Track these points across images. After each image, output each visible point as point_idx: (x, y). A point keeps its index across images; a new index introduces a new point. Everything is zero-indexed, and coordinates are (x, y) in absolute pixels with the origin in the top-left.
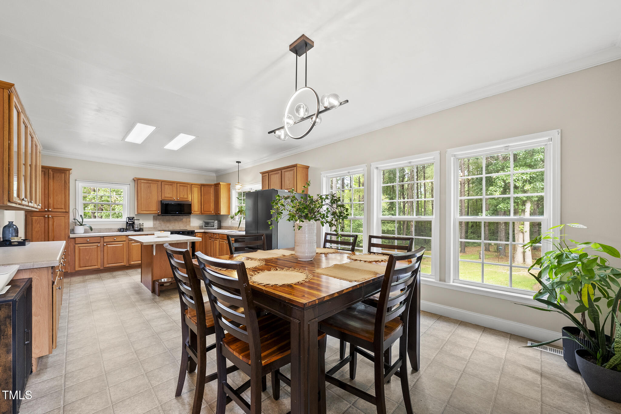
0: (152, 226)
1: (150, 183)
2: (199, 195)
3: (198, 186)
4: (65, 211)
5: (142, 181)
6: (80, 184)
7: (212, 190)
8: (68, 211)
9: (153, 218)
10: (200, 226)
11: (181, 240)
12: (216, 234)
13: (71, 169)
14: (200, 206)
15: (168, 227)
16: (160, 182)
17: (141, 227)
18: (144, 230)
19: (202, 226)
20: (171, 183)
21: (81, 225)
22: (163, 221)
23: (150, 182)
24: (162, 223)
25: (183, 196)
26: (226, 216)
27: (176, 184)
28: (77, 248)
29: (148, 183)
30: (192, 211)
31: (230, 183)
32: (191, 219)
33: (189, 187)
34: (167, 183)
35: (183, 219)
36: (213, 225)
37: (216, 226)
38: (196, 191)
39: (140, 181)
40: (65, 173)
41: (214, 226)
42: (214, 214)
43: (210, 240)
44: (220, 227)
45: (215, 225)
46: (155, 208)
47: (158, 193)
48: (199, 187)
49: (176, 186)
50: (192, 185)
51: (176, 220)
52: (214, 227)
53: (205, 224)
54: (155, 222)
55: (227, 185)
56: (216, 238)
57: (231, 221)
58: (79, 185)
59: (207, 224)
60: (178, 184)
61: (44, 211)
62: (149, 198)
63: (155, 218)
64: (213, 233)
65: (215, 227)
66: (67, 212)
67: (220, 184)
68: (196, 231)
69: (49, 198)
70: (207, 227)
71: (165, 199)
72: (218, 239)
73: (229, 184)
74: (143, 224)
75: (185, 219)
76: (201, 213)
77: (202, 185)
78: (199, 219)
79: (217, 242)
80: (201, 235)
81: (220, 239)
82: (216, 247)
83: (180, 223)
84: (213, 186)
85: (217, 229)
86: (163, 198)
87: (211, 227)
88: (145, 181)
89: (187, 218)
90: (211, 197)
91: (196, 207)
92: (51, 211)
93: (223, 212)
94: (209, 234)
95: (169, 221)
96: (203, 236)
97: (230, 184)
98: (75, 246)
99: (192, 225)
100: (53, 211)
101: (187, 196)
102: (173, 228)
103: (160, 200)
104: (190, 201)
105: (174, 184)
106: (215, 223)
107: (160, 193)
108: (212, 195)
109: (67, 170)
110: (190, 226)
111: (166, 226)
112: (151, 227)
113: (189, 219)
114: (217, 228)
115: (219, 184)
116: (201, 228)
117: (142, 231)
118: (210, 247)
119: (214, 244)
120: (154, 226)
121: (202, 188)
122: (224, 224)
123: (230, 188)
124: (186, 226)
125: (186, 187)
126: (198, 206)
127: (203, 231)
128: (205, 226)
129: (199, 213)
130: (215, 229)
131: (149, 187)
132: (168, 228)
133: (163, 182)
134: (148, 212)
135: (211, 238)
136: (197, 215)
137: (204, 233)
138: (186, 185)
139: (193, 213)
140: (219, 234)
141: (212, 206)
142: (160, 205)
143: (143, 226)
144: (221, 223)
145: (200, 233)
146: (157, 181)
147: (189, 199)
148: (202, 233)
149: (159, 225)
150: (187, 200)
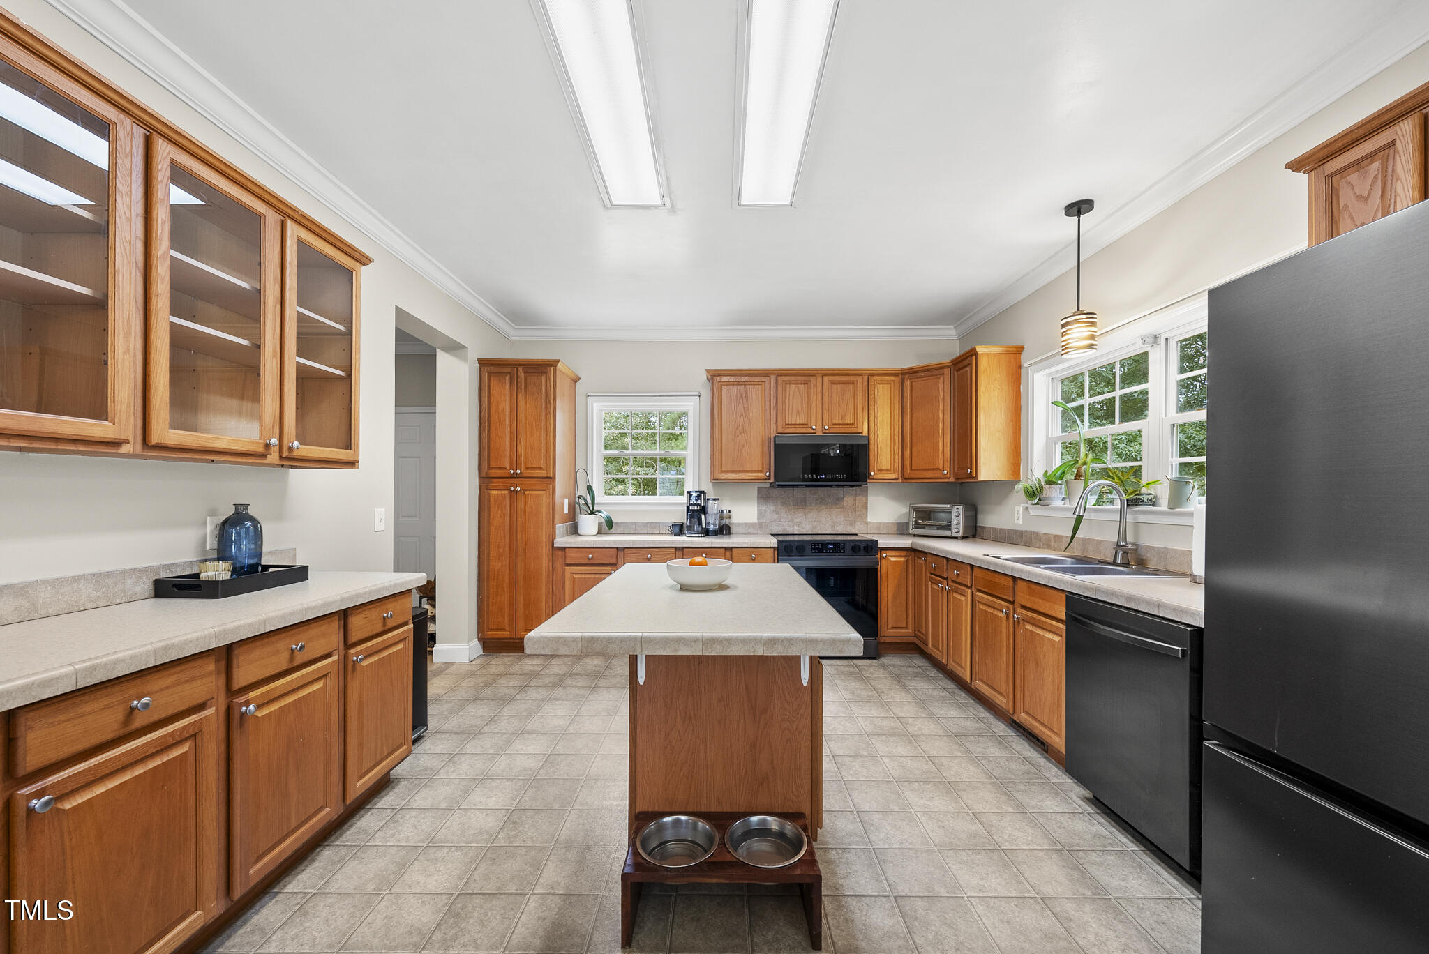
0: (755, 520)
1: (745, 383)
2: (897, 411)
3: (893, 378)
4: (545, 475)
5: (725, 379)
6: (595, 405)
7: (943, 389)
8: (551, 476)
9: (759, 492)
10: (898, 524)
11: (729, 641)
12: (958, 565)
13: (558, 361)
14: (897, 451)
15: (799, 524)
16: (773, 378)
17: (726, 521)
18: (734, 530)
19: (907, 524)
20: (804, 377)
21: (592, 513)
22: (784, 504)
23: (744, 379)
24: (783, 511)
25: (843, 417)
26: (1002, 488)
27: (820, 379)
28: (568, 575)
29: (739, 383)
30: (871, 468)
31: (1020, 344)
32: (870, 498)
33: (860, 385)
34: (793, 378)
35: (845, 499)
36: (945, 523)
37: (958, 526)
38: (884, 396)
39: (718, 379)
40: (546, 373)
41: (948, 527)
42: (952, 480)
43: (935, 587)
44: (973, 532)
45: (954, 522)
46: (757, 459)
47: (768, 412)
48: (897, 381)
49: (819, 386)
50: (873, 375)
51: (822, 501)
52: (950, 529)
53: (918, 518)
54: (763, 508)
55: (1008, 353)
56: (959, 580)
57: (1027, 509)
58: (593, 407)
59: (923, 519)
60: (826, 378)
61: (509, 476)
62: (743, 431)
63: (763, 497)
64: (948, 559)
65: (954, 530)
66: (551, 478)
67: (976, 354)
68: (883, 542)
69: (518, 442)
70: (923, 527)
71: (787, 431)
72: (970, 587)
73: (1017, 347)
74: (730, 511)
75: (849, 497)
76: (905, 478)
77: (906, 374)
78: (896, 498)
79: (965, 600)
80: (902, 559)
81: (979, 590)
82: (958, 621)
83: (835, 511)
84: (947, 371)
85: (964, 538)
86: (780, 430)
87: (940, 528)
88: (732, 379)
89: (856, 495)
90: (941, 416)
91: (883, 457)
92: (521, 475)
93: (990, 466)
94: (929, 559)
95: (801, 504)
96: (907, 561)
97: (1019, 351)
98: (564, 569)
99: (872, 518)
100: (525, 475)
101: (856, 418)
102: (815, 528)
103: (773, 434)
104: (865, 433)
105: (812, 379)
106: (954, 513)
107: (773, 413)
108: (941, 407)
109: (551, 365)
110: (867, 523)
111: (792, 520)
112: (751, 524)
113: (864, 499)
114: (960, 534)
115: (973, 353)
116: (902, 530)
117: (726, 534)
118: (935, 613)
119: (951, 607)
120: (761, 521)
121: (908, 385)
122: (992, 519)
123: (1020, 367)
124: (853, 524)
125: (852, 386)
126: (892, 452)
127: (906, 542)
128: (918, 526)
129: (893, 476)
130: (956, 538)
131: (741, 396)
132: (799, 526)
133: (781, 375)
134: (740, 476)
135: (937, 575)
136: (889, 483)
137: (912, 553)
138: (852, 378)
139: (875, 477)
140: (972, 566)
141: (941, 450)
142: (772, 453)
143: (730, 517)
144: (979, 517)
145: (898, 553)
146: (766, 373)
147: (860, 426)
148: (904, 553)
149: (776, 516)
150: (855, 430)
